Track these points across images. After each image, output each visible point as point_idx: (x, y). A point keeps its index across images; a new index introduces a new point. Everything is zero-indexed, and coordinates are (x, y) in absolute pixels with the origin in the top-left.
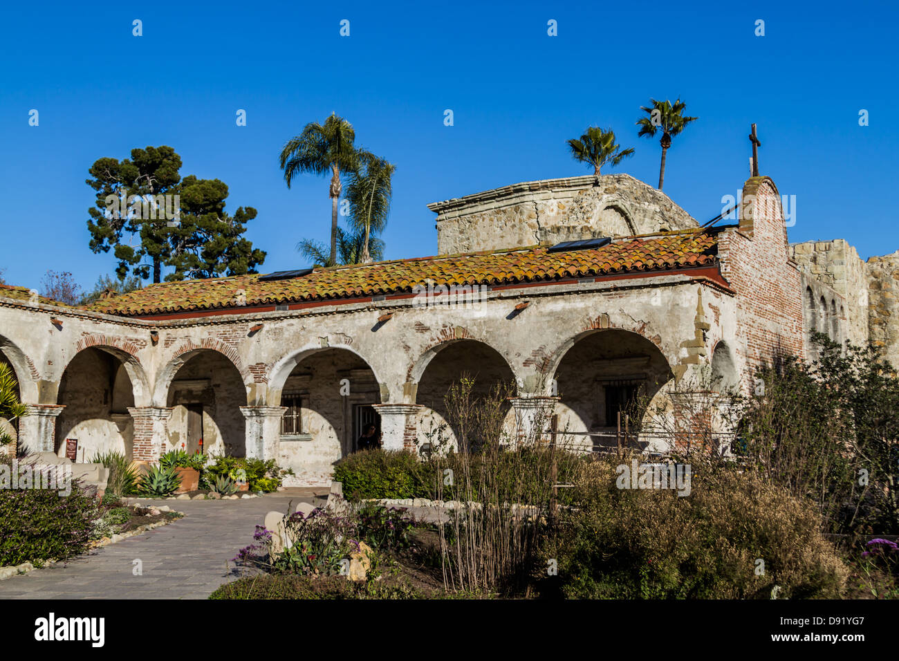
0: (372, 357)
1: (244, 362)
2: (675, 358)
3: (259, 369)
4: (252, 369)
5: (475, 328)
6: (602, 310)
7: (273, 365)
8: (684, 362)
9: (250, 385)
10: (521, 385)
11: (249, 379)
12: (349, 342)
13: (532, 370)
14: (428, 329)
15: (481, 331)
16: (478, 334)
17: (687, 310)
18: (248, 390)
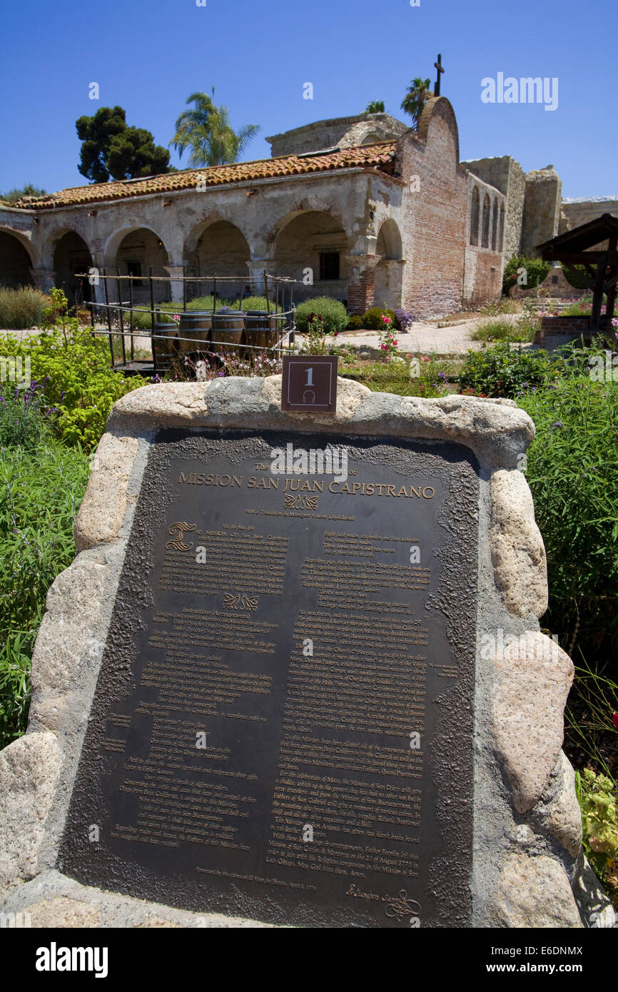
0: (162, 233)
1: (89, 239)
2: (351, 231)
3: (98, 242)
4: (93, 242)
5: (223, 211)
6: (303, 196)
7: (105, 240)
8: (357, 234)
9: (94, 254)
10: (253, 251)
11: (92, 250)
12: (147, 223)
13: (260, 242)
14: (194, 213)
15: (226, 213)
16: (225, 215)
17: (360, 195)
18: (93, 257)
